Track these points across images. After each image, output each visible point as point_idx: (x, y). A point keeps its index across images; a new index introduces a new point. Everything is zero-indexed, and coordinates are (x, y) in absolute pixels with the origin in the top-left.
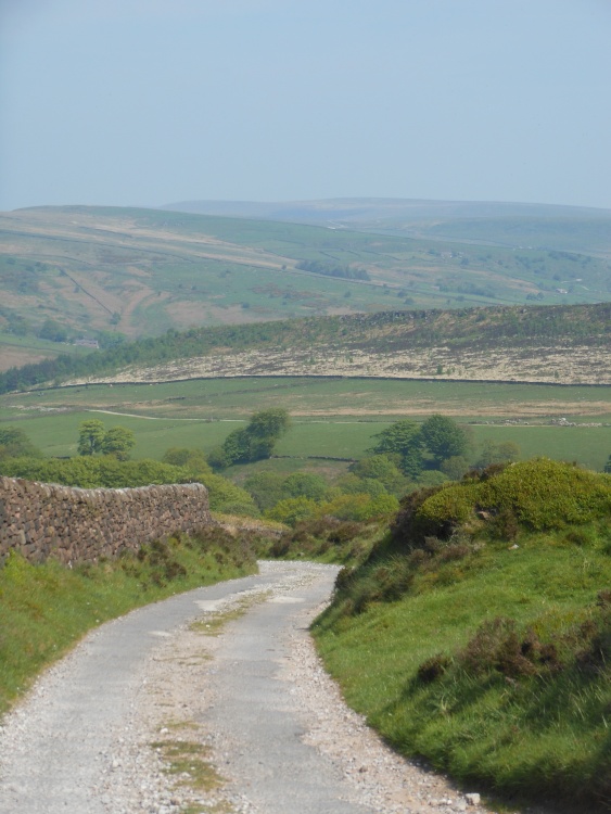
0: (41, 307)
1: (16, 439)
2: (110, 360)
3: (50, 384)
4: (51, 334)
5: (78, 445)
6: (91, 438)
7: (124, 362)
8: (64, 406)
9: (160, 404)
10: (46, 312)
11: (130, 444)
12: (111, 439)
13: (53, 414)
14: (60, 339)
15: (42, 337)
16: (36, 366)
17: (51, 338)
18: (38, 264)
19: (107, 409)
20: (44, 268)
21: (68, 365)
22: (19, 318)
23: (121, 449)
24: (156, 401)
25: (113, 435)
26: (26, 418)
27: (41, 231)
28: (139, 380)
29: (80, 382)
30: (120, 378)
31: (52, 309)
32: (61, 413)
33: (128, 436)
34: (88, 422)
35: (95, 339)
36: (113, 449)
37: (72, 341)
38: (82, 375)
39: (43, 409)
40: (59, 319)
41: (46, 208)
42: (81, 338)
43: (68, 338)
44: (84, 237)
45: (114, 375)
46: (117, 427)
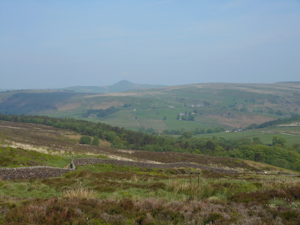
0: (277, 107)
1: (258, 140)
2: (290, 120)
3: (274, 126)
4: (279, 113)
5: (272, 142)
6: (276, 140)
7: (294, 120)
8: (274, 132)
9: (298, 132)
10: (278, 108)
11: (285, 142)
12: (280, 140)
13: (270, 133)
14: (281, 115)
15: (277, 114)
16: (272, 121)
17: (278, 114)
18: (277, 96)
19: (284, 133)
20: (279, 97)
21: (279, 121)
22: (272, 109)
23: (282, 143)
24: (297, 131)
25: (281, 139)
26: (263, 134)
27: (279, 88)
28: (296, 125)
29: (281, 125)
30: (291, 125)
31: (280, 107)
32: (272, 133)
33: (284, 140)
34: (275, 136)
35: (290, 115)
36: (280, 143)
37: (284, 115)
38: (282, 124)
39: (268, 132)
40: (282, 110)
41: (282, 82)
42: (287, 114)
43: (283, 114)
44: (290, 89)
45: (290, 124)
46: (281, 137)
